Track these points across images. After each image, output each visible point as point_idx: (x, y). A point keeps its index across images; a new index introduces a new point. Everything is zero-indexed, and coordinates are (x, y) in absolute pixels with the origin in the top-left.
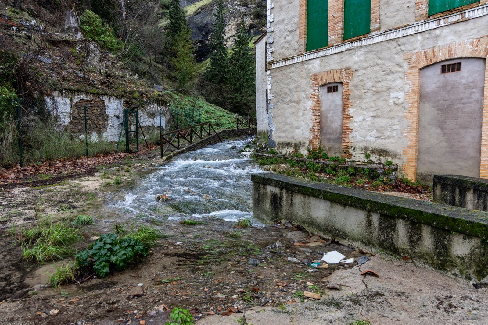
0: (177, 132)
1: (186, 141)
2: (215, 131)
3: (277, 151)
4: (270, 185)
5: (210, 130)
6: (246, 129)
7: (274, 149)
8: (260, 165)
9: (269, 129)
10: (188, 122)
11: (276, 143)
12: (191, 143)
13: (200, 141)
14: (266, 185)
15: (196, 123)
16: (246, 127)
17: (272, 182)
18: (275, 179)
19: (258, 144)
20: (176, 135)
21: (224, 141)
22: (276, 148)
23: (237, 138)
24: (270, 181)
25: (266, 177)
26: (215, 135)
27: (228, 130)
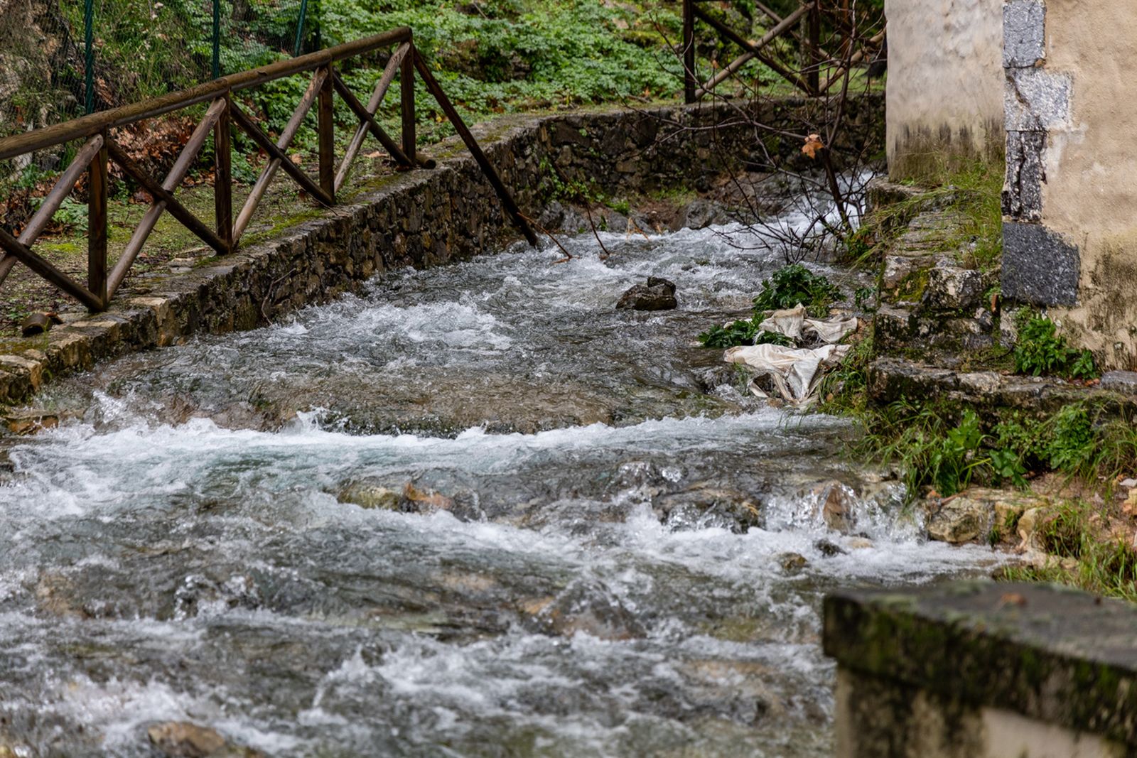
0: (85, 134)
1: (169, 227)
2: (461, 128)
3: (1092, 341)
4: (1014, 705)
5: (410, 120)
6: (782, 110)
7: (1057, 317)
8: (920, 485)
9: (1016, 120)
10: (192, 31)
11: (1088, 264)
12: (223, 243)
13: (308, 227)
14: (975, 704)
15: (276, 42)
16: (780, 91)
17: (1037, 683)
18: (1068, 647)
19: (893, 268)
20: (77, 163)
21: (554, 226)
22: (1080, 315)
23: (688, 200)
24: (1017, 665)
25: (977, 621)
26: (466, 171)
27: (595, 122)
